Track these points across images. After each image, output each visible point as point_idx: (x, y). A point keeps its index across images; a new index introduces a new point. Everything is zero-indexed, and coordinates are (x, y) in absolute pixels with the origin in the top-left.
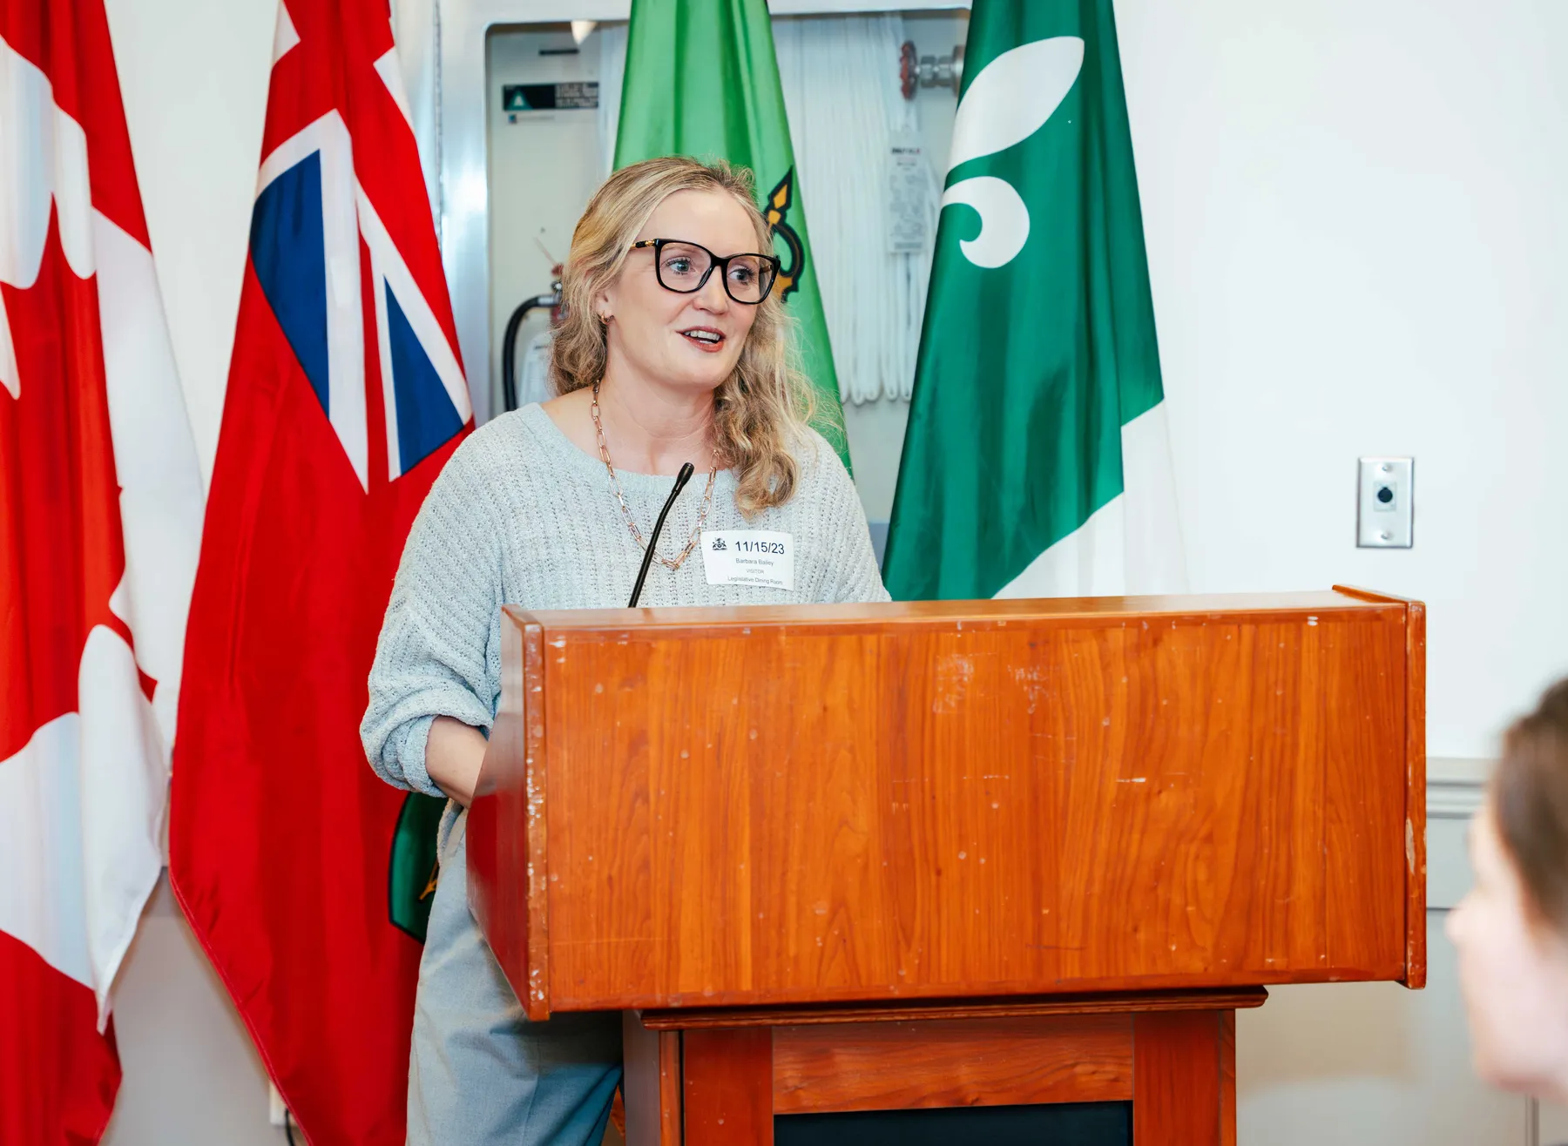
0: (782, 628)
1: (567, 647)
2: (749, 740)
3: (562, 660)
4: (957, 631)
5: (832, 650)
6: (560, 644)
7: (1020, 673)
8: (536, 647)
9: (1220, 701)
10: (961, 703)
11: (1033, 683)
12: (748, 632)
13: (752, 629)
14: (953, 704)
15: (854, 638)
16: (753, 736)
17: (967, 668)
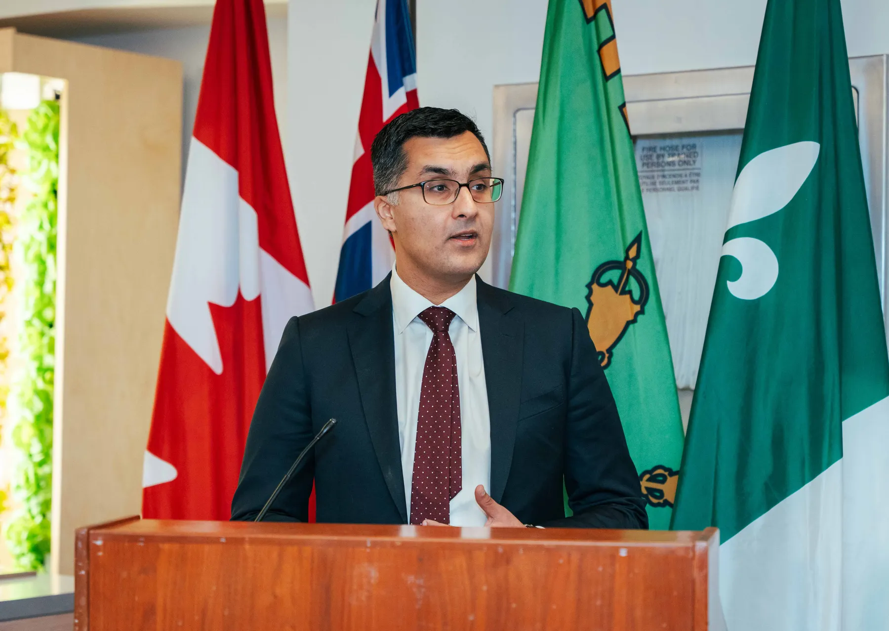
0: (247, 539)
1: (104, 545)
2: (224, 616)
3: (100, 554)
4: (367, 547)
5: (281, 556)
6: (99, 543)
7: (411, 579)
8: (82, 544)
9: (554, 607)
10: (369, 598)
11: (419, 586)
12: (223, 540)
13: (227, 539)
14: (364, 598)
15: (296, 548)
16: (226, 613)
17: (374, 574)
